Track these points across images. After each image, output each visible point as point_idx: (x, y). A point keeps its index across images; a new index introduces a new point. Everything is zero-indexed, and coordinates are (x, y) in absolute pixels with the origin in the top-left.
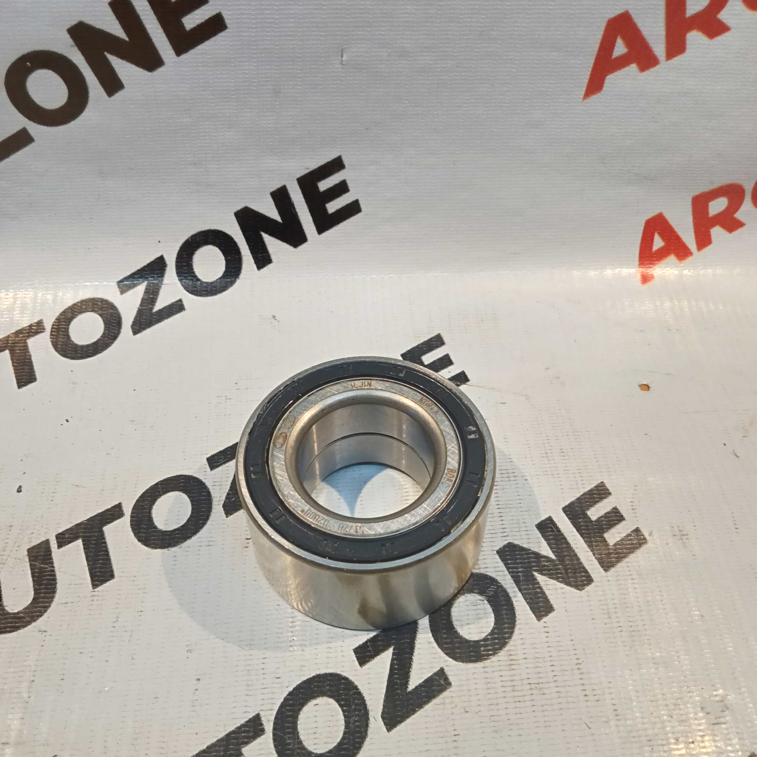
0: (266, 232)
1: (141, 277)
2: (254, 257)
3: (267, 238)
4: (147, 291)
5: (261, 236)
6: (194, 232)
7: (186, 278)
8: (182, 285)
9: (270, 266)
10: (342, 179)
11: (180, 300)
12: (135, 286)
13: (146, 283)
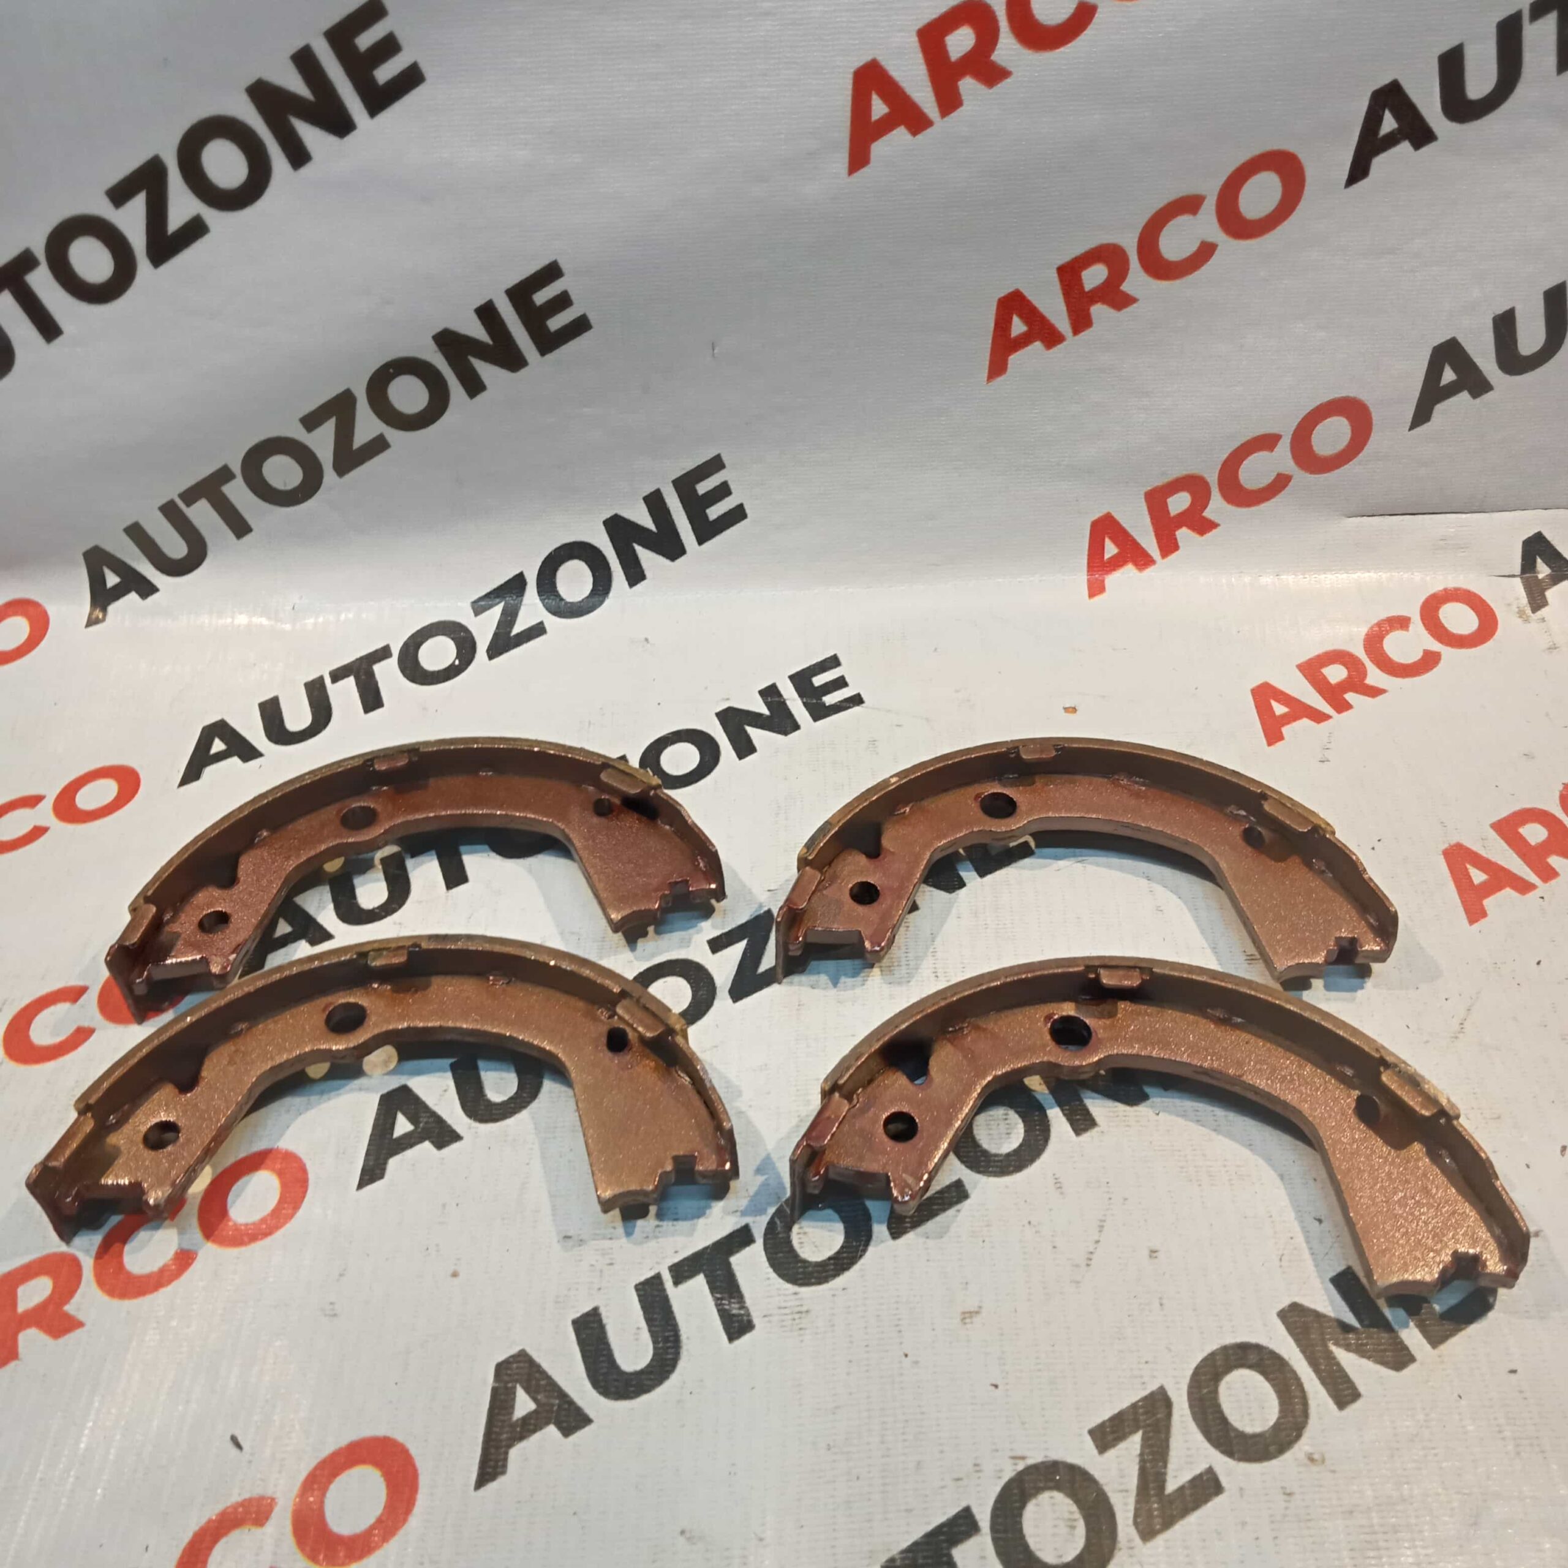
0: (639, 544)
1: (498, 597)
2: (625, 573)
3: (639, 549)
4: (504, 613)
5: (633, 548)
6: (557, 545)
7: (548, 597)
8: (544, 606)
9: (643, 583)
10: (723, 480)
11: (541, 623)
12: (490, 607)
13: (502, 605)
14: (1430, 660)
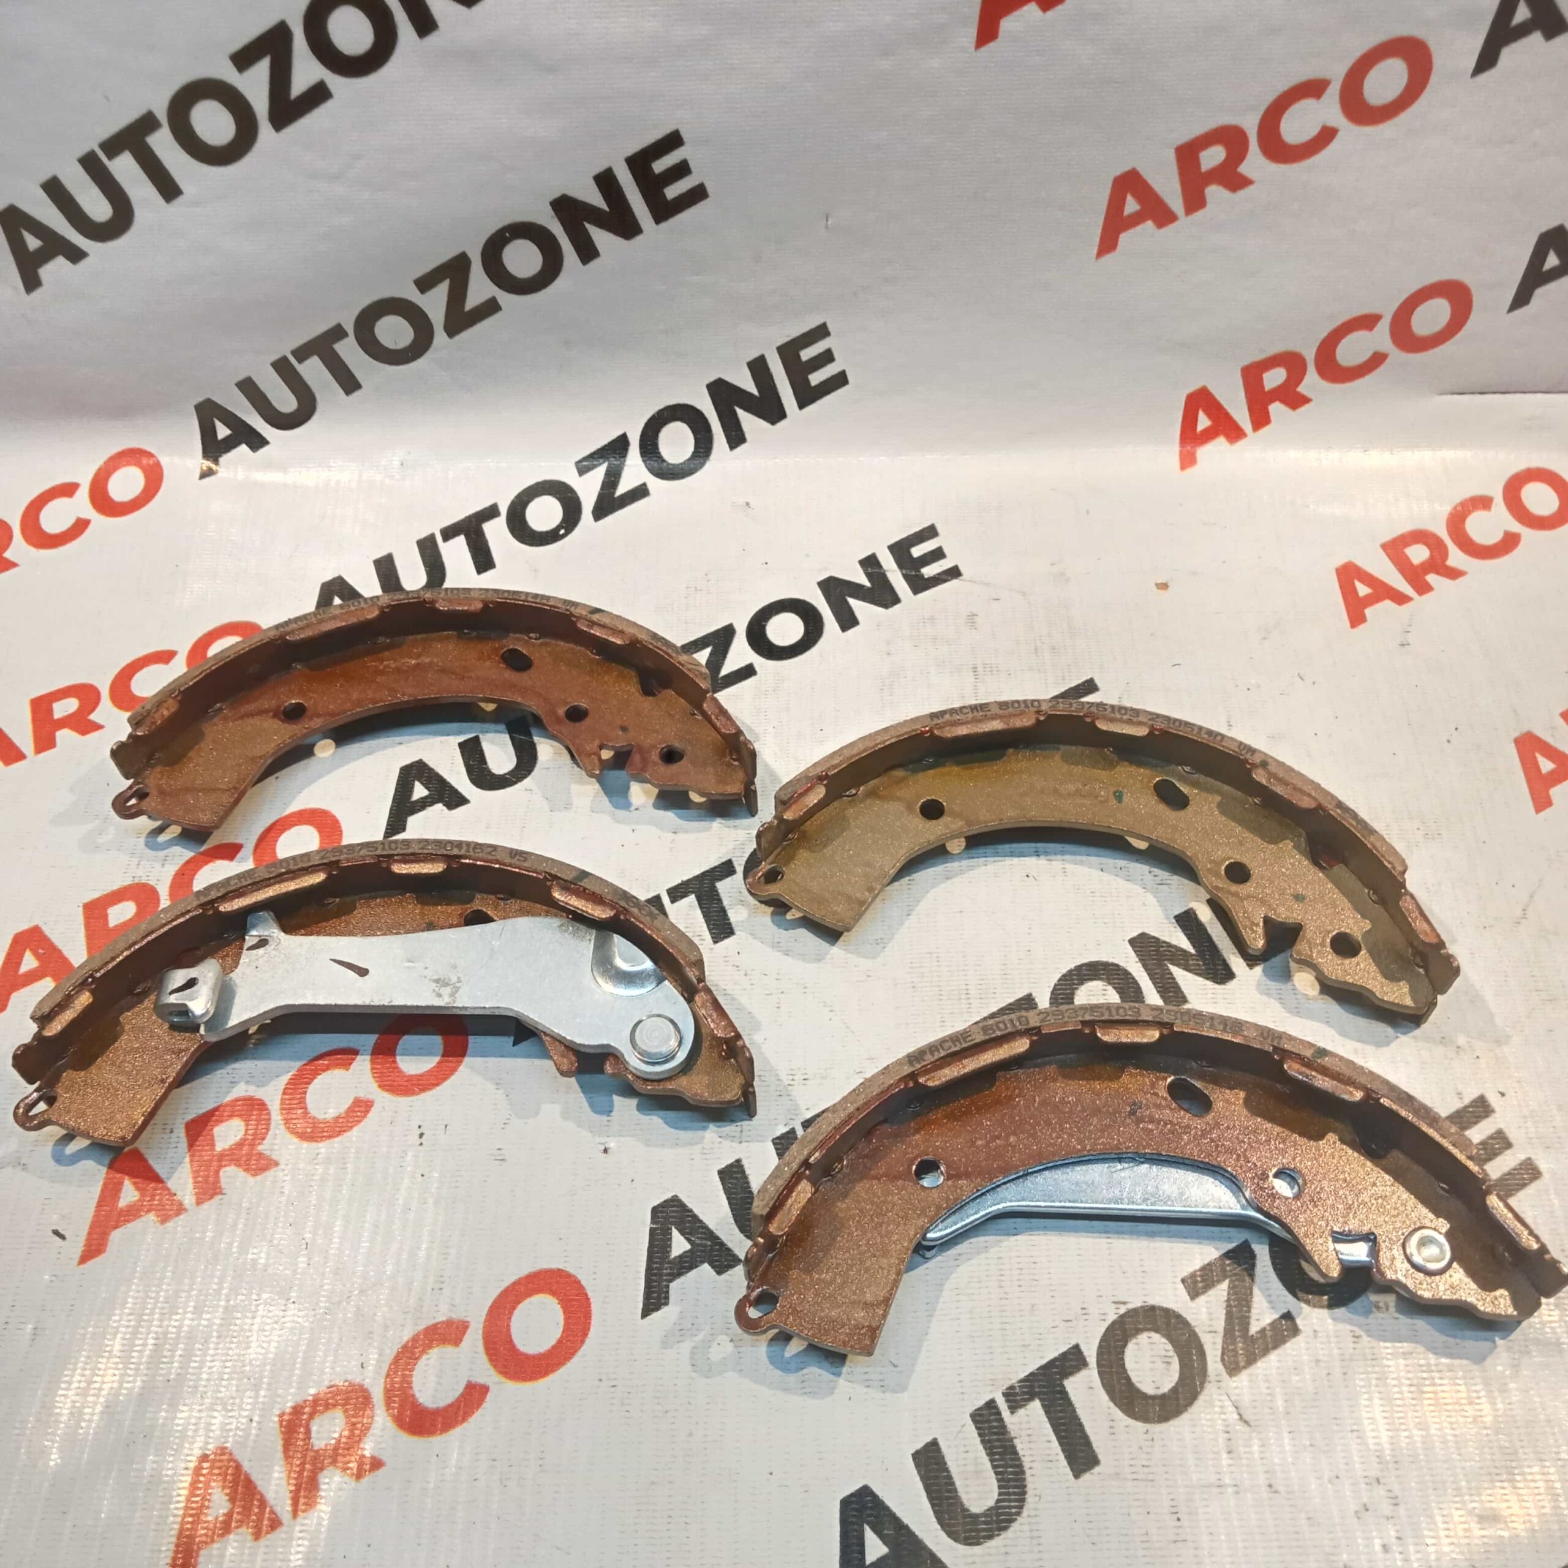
0: (741, 408)
1: (602, 457)
2: (726, 436)
3: (740, 412)
4: (608, 473)
5: (735, 411)
6: (661, 407)
7: (650, 459)
8: (647, 467)
9: (744, 446)
10: (827, 347)
11: (644, 484)
12: (594, 467)
13: (605, 465)
14: (1510, 542)
